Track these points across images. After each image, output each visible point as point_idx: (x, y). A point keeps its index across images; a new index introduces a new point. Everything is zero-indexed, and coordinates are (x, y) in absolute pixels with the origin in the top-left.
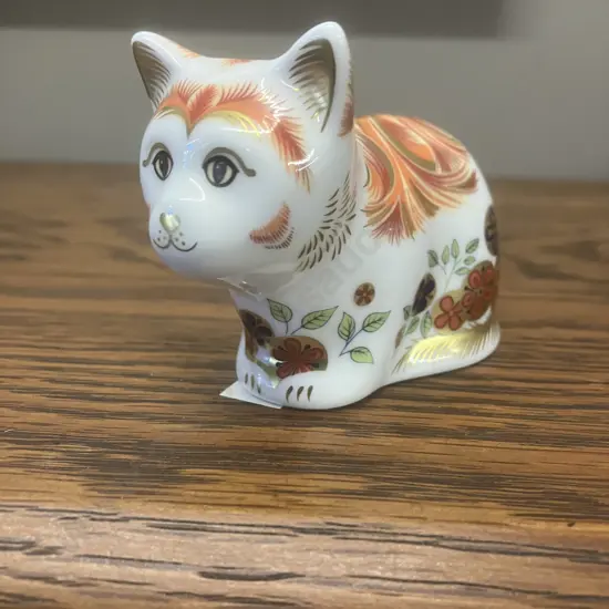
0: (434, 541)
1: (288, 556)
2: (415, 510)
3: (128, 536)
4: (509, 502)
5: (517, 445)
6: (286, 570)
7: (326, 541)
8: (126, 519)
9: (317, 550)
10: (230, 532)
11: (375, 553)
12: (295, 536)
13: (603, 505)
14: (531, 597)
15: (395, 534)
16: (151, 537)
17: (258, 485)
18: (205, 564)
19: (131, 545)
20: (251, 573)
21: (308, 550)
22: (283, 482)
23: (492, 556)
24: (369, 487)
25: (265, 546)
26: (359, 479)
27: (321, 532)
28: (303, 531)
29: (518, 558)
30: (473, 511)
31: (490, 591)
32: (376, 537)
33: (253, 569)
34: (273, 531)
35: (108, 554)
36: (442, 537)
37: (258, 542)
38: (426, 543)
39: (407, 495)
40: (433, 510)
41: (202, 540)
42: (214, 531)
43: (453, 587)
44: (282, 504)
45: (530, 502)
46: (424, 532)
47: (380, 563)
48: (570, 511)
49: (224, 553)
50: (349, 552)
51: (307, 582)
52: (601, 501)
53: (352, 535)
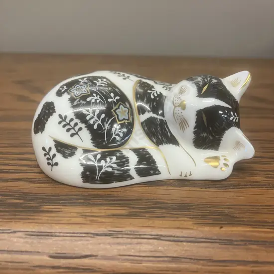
0: (158, 238)
1: (90, 247)
2: (150, 223)
3: (15, 240)
4: (194, 217)
5: (199, 189)
6: (89, 253)
7: (109, 239)
8: (15, 232)
9: (104, 243)
10: (63, 236)
11: (131, 244)
12: (94, 237)
13: (237, 217)
14: (202, 262)
15: (140, 235)
16: (26, 240)
17: (78, 213)
18: (52, 252)
19: (17, 244)
20: (74, 256)
21: (100, 244)
22: (89, 211)
23: (185, 243)
24: (130, 212)
25: (79, 242)
26: (126, 208)
27: (106, 235)
28: (97, 235)
29: (196, 244)
30: (177, 222)
31: (183, 260)
32: (131, 236)
33: (74, 254)
34: (84, 235)
35: (6, 249)
36: (161, 236)
37: (76, 241)
38: (154, 239)
39: (147, 215)
40: (158, 222)
41: (51, 241)
42: (56, 236)
43: (166, 259)
44: (88, 222)
45: (203, 217)
46: (153, 233)
47: (133, 249)
48: (222, 221)
49: (60, 246)
50: (118, 244)
51: (99, 259)
52: (236, 215)
53: (120, 236)
